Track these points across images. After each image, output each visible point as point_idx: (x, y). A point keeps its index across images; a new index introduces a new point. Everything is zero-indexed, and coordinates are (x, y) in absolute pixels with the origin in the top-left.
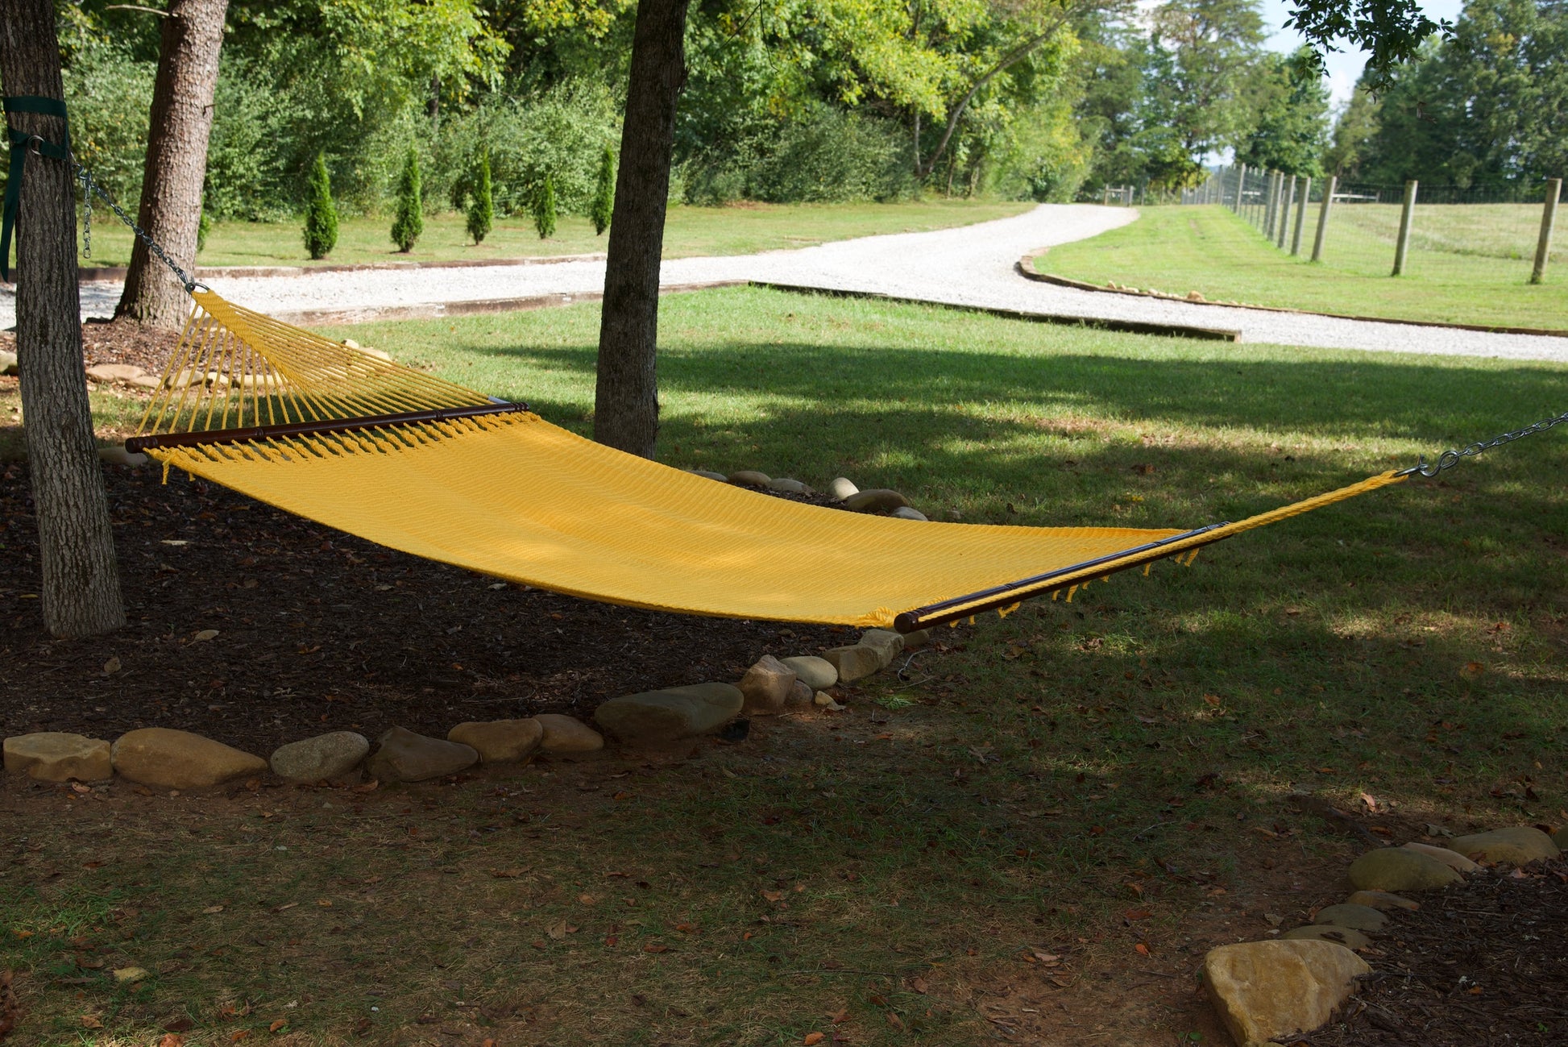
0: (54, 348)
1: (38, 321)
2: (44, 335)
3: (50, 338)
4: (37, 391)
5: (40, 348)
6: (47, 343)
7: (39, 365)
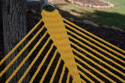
0: (12, 16)
1: (7, 5)
2: (9, 11)
3: (11, 12)
4: (6, 30)
5: (7, 15)
6: (9, 14)
7: (7, 21)
